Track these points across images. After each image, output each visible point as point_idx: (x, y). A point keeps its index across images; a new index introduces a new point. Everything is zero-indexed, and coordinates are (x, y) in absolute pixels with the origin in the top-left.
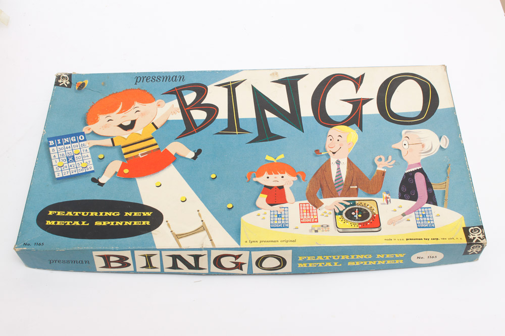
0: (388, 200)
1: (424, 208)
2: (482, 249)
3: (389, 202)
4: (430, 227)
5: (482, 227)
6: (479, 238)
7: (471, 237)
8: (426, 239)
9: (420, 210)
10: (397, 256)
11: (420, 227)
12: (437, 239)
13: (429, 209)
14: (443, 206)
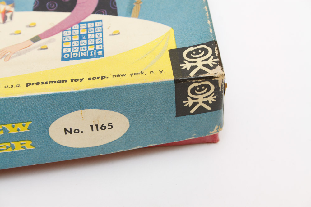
0: (8, 15)
1: (87, 23)
2: (219, 92)
3: (8, 19)
4: (93, 57)
5: (213, 44)
6: (207, 66)
7: (187, 66)
8: (76, 80)
9: (76, 27)
10: (11, 129)
11: (69, 59)
12: (103, 78)
13: (97, 24)
14: (129, 13)
